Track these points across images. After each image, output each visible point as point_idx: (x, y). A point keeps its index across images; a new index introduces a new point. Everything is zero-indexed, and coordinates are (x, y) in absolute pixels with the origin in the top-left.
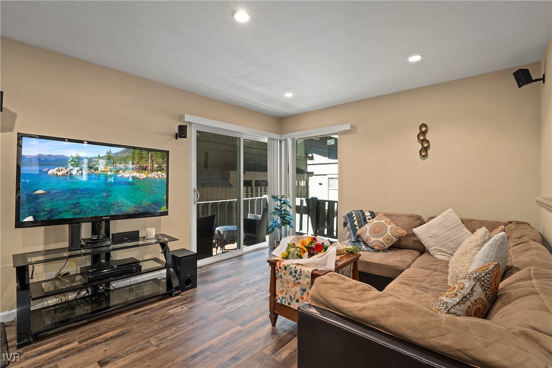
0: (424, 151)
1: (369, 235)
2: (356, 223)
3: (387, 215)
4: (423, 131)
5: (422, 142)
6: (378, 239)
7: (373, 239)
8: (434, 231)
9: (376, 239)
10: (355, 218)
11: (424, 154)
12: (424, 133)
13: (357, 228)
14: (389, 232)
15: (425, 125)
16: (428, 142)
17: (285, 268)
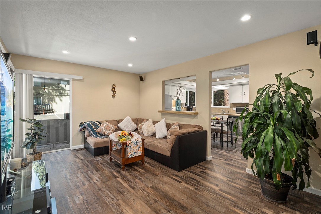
0: (114, 95)
1: (105, 131)
2: (93, 127)
3: (107, 121)
4: (114, 87)
5: (114, 91)
6: (110, 131)
7: (108, 132)
8: (126, 124)
9: (109, 132)
10: (92, 125)
11: (114, 96)
12: (114, 88)
13: (95, 129)
14: (112, 128)
15: (115, 85)
16: (115, 92)
17: (132, 143)
